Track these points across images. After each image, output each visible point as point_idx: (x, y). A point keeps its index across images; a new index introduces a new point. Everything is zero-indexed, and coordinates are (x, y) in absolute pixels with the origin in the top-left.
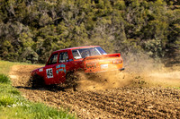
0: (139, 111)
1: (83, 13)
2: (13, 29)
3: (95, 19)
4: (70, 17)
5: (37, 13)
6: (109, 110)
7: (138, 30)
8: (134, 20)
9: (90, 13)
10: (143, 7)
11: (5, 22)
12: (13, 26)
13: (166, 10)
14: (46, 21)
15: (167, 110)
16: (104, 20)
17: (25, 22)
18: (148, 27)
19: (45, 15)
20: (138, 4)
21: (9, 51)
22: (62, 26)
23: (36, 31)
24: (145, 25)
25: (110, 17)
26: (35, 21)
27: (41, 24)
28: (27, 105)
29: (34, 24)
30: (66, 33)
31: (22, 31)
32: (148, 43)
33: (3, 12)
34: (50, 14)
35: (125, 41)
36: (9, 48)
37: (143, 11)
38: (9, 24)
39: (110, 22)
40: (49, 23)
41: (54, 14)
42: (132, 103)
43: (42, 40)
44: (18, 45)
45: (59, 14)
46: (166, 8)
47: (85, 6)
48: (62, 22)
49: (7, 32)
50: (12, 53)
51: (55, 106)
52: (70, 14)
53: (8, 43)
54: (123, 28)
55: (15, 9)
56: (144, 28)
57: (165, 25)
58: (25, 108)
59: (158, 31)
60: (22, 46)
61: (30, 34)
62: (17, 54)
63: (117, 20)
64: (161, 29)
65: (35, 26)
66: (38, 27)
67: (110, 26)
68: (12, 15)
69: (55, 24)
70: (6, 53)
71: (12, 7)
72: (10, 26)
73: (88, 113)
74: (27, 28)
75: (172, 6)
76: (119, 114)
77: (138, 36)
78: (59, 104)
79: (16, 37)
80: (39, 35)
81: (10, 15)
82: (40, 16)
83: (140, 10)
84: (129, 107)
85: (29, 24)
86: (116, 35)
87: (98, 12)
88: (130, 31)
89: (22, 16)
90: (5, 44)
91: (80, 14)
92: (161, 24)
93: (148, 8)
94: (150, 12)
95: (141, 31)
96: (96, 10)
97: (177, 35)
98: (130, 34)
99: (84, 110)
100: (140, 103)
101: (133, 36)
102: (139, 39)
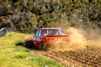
0: (97, 62)
1: (65, 6)
2: (26, 15)
3: (72, 10)
4: (58, 8)
5: (39, 6)
6: (80, 61)
7: (96, 16)
8: (94, 11)
9: (69, 7)
10: (99, 3)
11: (22, 11)
12: (26, 14)
14: (44, 11)
16: (77, 11)
17: (32, 11)
19: (44, 8)
20: (96, 2)
21: (24, 28)
22: (53, 14)
23: (39, 17)
24: (100, 13)
25: (80, 9)
26: (38, 11)
27: (41, 13)
28: (34, 58)
29: (38, 12)
30: (56, 18)
31: (31, 17)
33: (21, 6)
34: (47, 7)
35: (89, 22)
36: (23, 26)
37: (99, 5)
38: (24, 12)
39: (80, 11)
40: (46, 12)
41: (49, 7)
42: (93, 57)
43: (42, 22)
44: (29, 24)
45: (52, 7)
47: (66, 3)
48: (53, 12)
49: (22, 17)
50: (25, 29)
51: (49, 59)
52: (58, 7)
53: (23, 23)
54: (87, 15)
55: (27, 4)
56: (99, 15)
58: (33, 59)
60: (31, 25)
61: (35, 18)
62: (28, 29)
63: (84, 10)
65: (38, 14)
66: (40, 14)
67: (80, 14)
68: (26, 7)
69: (50, 13)
70: (22, 29)
71: (25, 3)
72: (24, 14)
73: (68, 63)
74: (34, 15)
76: (85, 63)
77: (96, 19)
78: (52, 57)
79: (28, 20)
80: (40, 19)
81: (24, 7)
82: (41, 8)
83: (97, 5)
84: (91, 59)
85: (35, 12)
86: (84, 19)
87: (74, 6)
88: (91, 17)
89: (31, 8)
90: (22, 24)
91: (63, 7)
95: (98, 17)
96: (73, 5)
98: (92, 18)
99: (66, 61)
100: (97, 57)
101: (93, 20)
102: (97, 21)
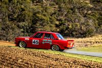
0: (13, 63)
7: (15, 16)
8: (13, 11)
10: (18, 3)
13: (32, 6)
15: (29, 63)
18: (21, 15)
20: (16, 2)
24: (20, 14)
32: (21, 24)
35: (8, 22)
37: (19, 6)
42: (10, 58)
46: (31, 4)
54: (7, 15)
56: (19, 15)
57: (31, 14)
59: (27, 18)
63: (4, 10)
64: (29, 16)
75: (35, 4)
76: (2, 64)
77: (15, 20)
83: (17, 5)
84: (8, 60)
86: (3, 19)
88: (11, 17)
92: (28, 14)
93: (22, 4)
94: (23, 6)
95: (17, 17)
97: (38, 20)
100: (14, 58)
101: (12, 20)
102: (16, 21)
